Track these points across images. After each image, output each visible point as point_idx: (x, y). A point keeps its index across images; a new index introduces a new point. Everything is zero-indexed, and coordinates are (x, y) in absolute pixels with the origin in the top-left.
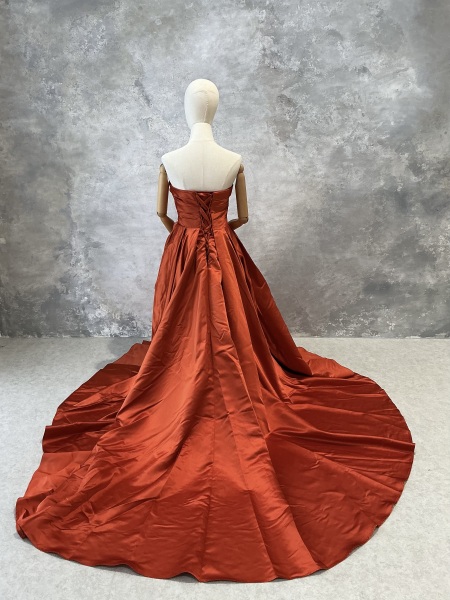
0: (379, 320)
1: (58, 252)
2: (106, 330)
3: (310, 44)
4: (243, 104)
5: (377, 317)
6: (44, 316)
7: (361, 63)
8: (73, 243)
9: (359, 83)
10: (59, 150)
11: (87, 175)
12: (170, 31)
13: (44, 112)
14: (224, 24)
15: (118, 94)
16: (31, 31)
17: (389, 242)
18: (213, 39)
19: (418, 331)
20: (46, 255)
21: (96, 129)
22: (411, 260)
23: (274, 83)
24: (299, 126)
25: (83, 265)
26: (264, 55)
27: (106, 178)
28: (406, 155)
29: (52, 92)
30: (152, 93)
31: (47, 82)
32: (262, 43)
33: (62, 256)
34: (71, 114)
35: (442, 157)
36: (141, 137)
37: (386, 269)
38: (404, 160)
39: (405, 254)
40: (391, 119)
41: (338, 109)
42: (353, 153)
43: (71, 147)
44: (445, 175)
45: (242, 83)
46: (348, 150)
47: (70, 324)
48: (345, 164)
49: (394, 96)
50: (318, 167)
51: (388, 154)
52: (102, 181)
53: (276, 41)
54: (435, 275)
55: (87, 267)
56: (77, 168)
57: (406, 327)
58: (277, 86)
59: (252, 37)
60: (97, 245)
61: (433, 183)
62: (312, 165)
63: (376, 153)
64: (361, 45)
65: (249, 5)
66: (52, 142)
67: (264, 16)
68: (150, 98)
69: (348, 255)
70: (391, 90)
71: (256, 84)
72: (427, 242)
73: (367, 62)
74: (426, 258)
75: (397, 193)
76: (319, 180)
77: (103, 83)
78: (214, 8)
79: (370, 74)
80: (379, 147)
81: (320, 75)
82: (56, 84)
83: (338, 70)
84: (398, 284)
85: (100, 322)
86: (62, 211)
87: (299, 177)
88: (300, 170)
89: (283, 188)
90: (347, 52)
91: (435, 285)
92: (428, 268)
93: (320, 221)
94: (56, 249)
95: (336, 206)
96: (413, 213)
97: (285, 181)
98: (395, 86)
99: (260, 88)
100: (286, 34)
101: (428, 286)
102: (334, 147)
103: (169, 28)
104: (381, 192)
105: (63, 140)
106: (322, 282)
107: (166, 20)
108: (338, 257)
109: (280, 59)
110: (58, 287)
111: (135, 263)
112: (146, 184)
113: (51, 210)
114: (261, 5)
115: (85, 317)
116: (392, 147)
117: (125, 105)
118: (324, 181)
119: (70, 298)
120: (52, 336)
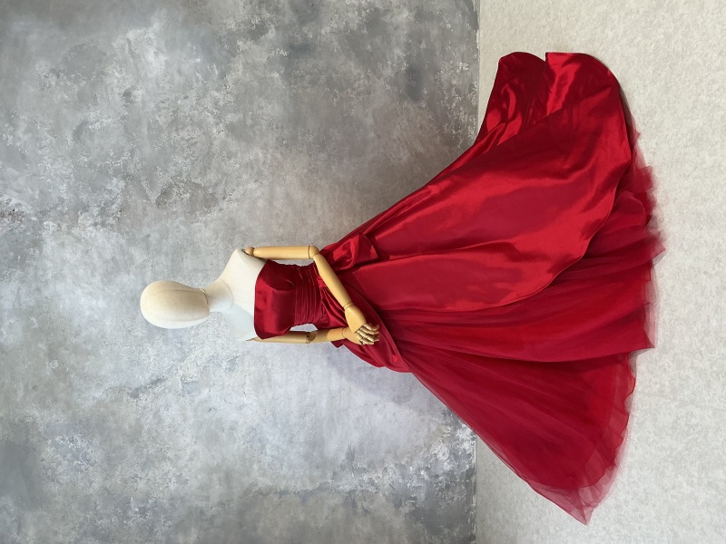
0: (454, 82)
1: (360, 510)
2: (466, 445)
3: (90, 165)
4: (167, 254)
5: (452, 86)
6: (446, 531)
7: (118, 98)
8: (348, 488)
9: (144, 102)
10: (221, 504)
11: (255, 467)
12: (66, 349)
13: (170, 523)
14: (59, 277)
15: (148, 421)
16: (60, 538)
17: (352, 68)
18: (79, 292)
19: (469, 33)
20: (363, 527)
21: (195, 453)
22: (378, 40)
23: (140, 212)
24: (198, 181)
25: (377, 476)
26: (103, 224)
27: (260, 440)
28: (240, 43)
29: (143, 512)
30: (147, 376)
31: (129, 518)
32: (87, 227)
33: (365, 505)
34: (173, 486)
36: (205, 392)
37: (388, 72)
38: (247, 47)
39: (369, 47)
40: (192, 62)
41: (177, 130)
42: (235, 112)
43: (217, 487)
45: (138, 255)
46: (231, 118)
47: (457, 496)
48: (249, 122)
49: (163, 58)
50: (252, 157)
51: (238, 70)
52: (263, 447)
53: (85, 208)
54: (396, 11)
55: (381, 470)
56: (246, 481)
57: (464, 48)
58: (144, 209)
59: (78, 240)
60: (351, 456)
61: (277, 10)
62: (249, 165)
63: (236, 82)
64: (95, 98)
65: (37, 243)
66: (209, 514)
67: (51, 223)
68: (154, 378)
69: (370, 121)
70: (154, 62)
71: (142, 236)
72: (354, 19)
73: (117, 90)
74: (374, 21)
75: (289, 56)
76: (269, 156)
77: (132, 442)
78: (38, 290)
80: (228, 78)
81: (132, 152)
82: (132, 505)
83: (125, 127)
84: (408, 58)
85: (454, 455)
86: (304, 502)
87: (265, 182)
88: (256, 181)
89: (278, 204)
90: (103, 118)
91: (410, 11)
92: (387, 19)
93: (323, 156)
94: (355, 513)
96: (315, 36)
97: (270, 202)
98: (150, 57)
99: (146, 231)
100: (77, 195)
101: (412, 19)
102: (227, 136)
103: (63, 351)
104: (287, 76)
105: (207, 498)
106: (405, 156)
107: (52, 354)
108: (372, 135)
109: (109, 203)
110: (407, 511)
111: (376, 405)
112: (270, 386)
113: (302, 518)
114: (38, 227)
115: (448, 475)
116: (229, 62)
117: (163, 413)
118: (271, 151)
119: (423, 495)
120: (473, 521)
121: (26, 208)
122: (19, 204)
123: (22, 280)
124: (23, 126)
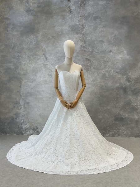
0: (120, 130)
1: (15, 105)
2: (28, 132)
3: (95, 44)
4: (75, 60)
6: (8, 127)
7: (110, 49)
8: (20, 102)
9: (109, 55)
10: (19, 73)
11: (27, 81)
12: (54, 40)
13: (15, 62)
15: (38, 57)
16: (14, 39)
17: (122, 104)
19: (134, 135)
20: (11, 106)
21: (30, 67)
22: (129, 110)
23: (84, 55)
24: (92, 67)
25: (23, 109)
26: (81, 47)
27: (32, 82)
28: (125, 76)
29: (18, 56)
30: (48, 57)
31: (17, 53)
33: (16, 106)
34: (23, 62)
35: (136, 77)
36: (44, 69)
37: (121, 113)
38: (124, 78)
39: (127, 108)
40: (120, 65)
41: (103, 62)
42: (109, 76)
43: (23, 72)
44: (138, 83)
45: (75, 54)
46: (107, 74)
47: (16, 130)
48: (106, 78)
49: (120, 59)
50: (98, 79)
51: (120, 76)
52: (31, 82)
53: (85, 43)
54: (137, 115)
55: (24, 110)
56: (24, 79)
57: (129, 133)
59: (78, 42)
60: (28, 103)
62: (96, 79)
63: (116, 75)
64: (110, 44)
65: (77, 33)
66: (17, 70)
67: (81, 36)
69: (109, 108)
70: (119, 57)
72: (134, 104)
73: (112, 49)
74: (134, 109)
75: (123, 88)
76: (98, 83)
77: (34, 54)
78: (67, 34)
79: (113, 52)
81: (98, 53)
82: (20, 54)
83: (103, 51)
84: (125, 118)
85: (26, 129)
86: (18, 92)
87: (92, 82)
88: (92, 80)
90: (105, 46)
91: (138, 119)
92: (135, 113)
94: (14, 104)
95: (104, 91)
97: (88, 84)
98: (120, 56)
99: (80, 56)
100: (88, 41)
101: (136, 119)
102: (103, 73)
104: (118, 87)
105: (20, 70)
106: (100, 117)
107: (53, 37)
108: (105, 108)
109: (86, 48)
110: (14, 117)
111: (39, 109)
112: (45, 84)
113: (14, 91)
114: (80, 33)
115: (22, 127)
116: (120, 74)
117: (40, 60)
118: (100, 83)
119: (17, 121)
120: (10, 134)
121: (84, 31)
122: (85, 29)
123: (69, 31)
124: (102, 29)
